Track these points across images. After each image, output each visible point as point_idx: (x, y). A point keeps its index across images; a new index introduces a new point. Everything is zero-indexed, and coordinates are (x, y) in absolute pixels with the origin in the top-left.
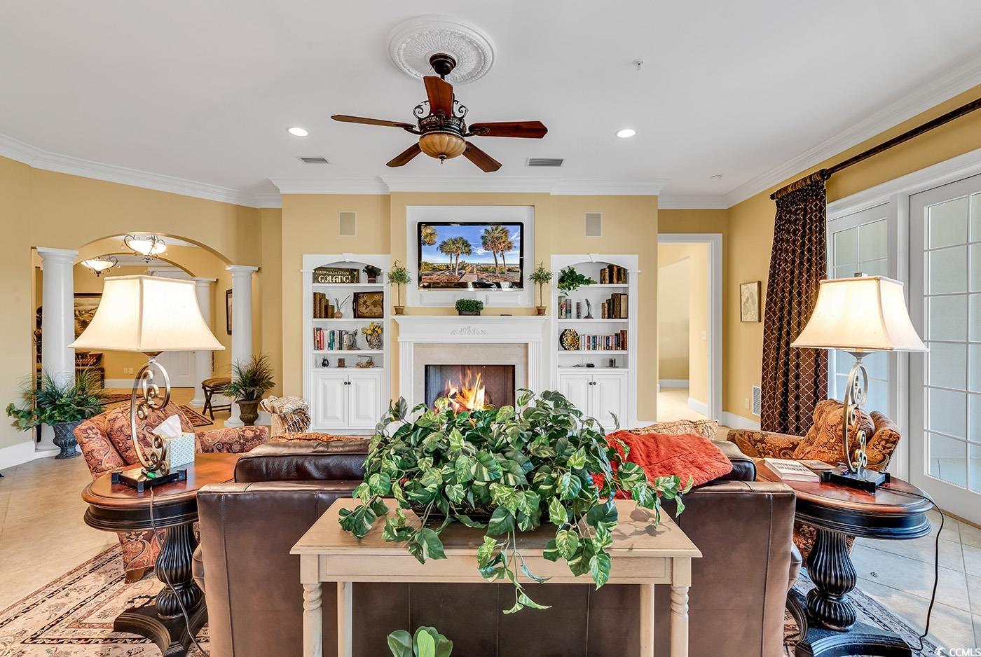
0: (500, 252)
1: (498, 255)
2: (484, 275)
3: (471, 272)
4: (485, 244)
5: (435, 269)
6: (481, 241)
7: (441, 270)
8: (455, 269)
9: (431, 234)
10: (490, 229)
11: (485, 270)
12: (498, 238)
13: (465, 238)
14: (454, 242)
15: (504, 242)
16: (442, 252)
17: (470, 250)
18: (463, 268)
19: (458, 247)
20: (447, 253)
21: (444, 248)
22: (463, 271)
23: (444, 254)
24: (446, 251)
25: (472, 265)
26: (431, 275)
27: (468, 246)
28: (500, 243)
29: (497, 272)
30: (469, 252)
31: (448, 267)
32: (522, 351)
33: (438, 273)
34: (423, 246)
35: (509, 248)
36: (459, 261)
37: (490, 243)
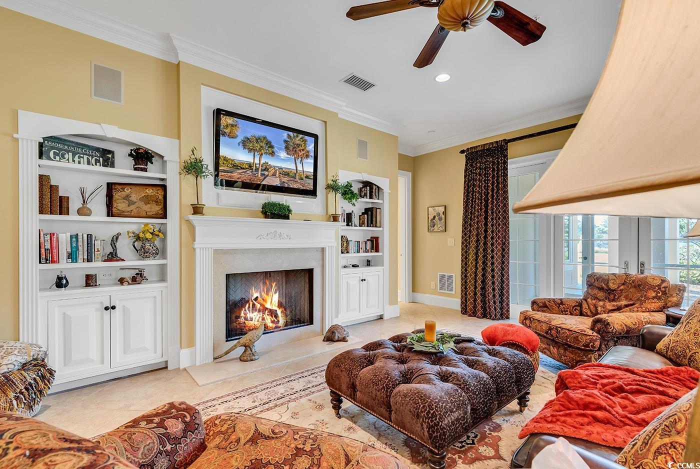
0: (300, 159)
1: (298, 161)
2: (285, 179)
3: (274, 175)
4: (287, 148)
5: (236, 166)
6: (284, 145)
7: (243, 169)
8: (258, 169)
9: (232, 125)
10: (292, 135)
11: (287, 174)
12: (299, 145)
13: (269, 138)
14: (258, 140)
15: (303, 150)
16: (245, 148)
17: (273, 152)
18: (266, 169)
19: (261, 147)
20: (250, 150)
21: (246, 144)
22: (266, 173)
23: (247, 151)
24: (249, 148)
25: (274, 167)
26: (231, 172)
27: (272, 147)
28: (300, 150)
29: (297, 177)
30: (272, 154)
31: (250, 167)
32: (319, 255)
33: (240, 171)
34: (222, 138)
35: (307, 156)
36: (263, 161)
37: (291, 148)
